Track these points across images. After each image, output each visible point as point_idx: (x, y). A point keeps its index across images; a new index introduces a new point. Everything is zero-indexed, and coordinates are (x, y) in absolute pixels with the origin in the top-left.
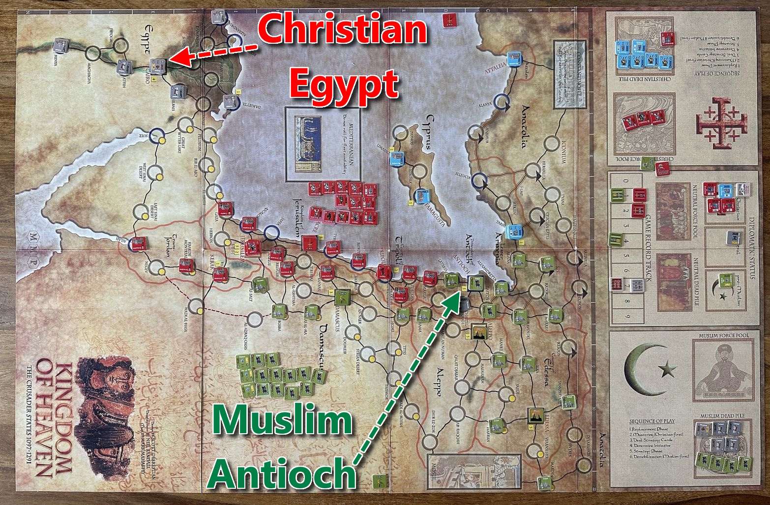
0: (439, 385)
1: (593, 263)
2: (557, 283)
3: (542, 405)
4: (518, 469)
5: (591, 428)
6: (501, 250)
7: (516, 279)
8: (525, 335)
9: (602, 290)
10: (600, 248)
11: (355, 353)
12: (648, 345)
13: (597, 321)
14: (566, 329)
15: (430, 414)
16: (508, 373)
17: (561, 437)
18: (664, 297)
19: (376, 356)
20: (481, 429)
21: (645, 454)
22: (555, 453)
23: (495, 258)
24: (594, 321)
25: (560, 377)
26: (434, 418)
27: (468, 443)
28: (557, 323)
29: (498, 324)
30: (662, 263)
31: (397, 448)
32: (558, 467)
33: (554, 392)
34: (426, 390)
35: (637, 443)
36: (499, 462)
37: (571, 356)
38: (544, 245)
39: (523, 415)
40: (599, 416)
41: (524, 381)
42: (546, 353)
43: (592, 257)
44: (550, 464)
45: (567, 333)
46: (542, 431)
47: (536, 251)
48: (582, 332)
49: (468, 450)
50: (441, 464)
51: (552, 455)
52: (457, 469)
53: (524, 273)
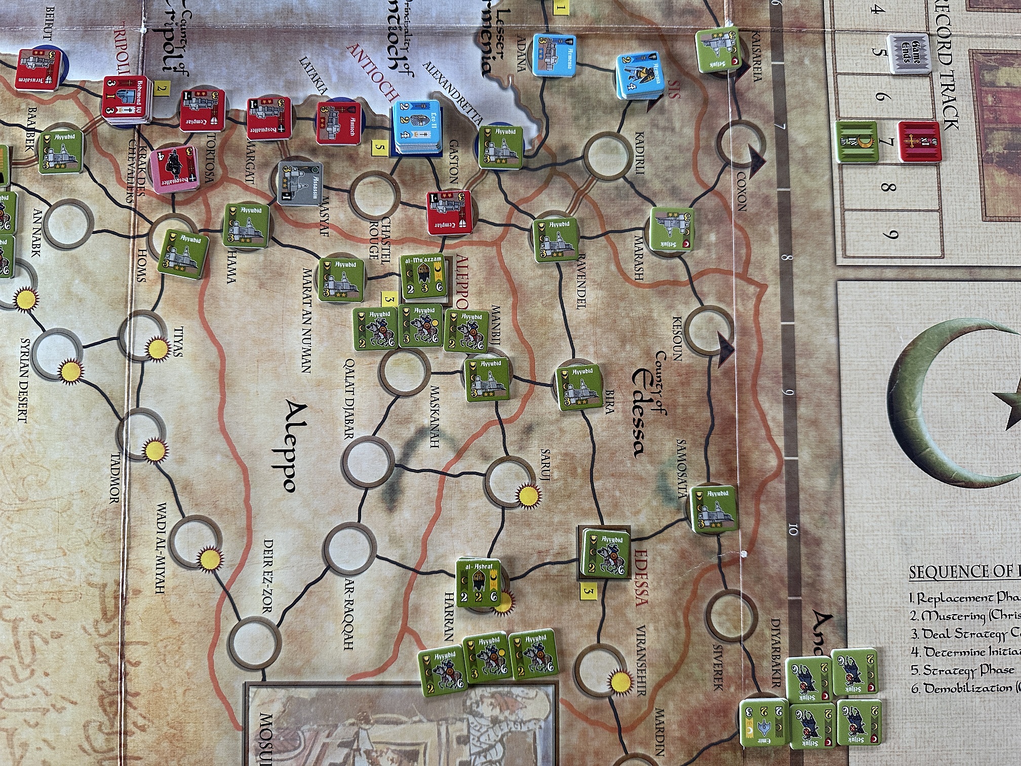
0: (290, 455)
1: (779, 72)
2: (673, 130)
3: (623, 516)
4: (546, 731)
5: (784, 595)
6: (500, 31)
7: (545, 119)
8: (571, 295)
9: (810, 152)
10: (800, 30)
11: (16, 352)
12: (958, 325)
13: (797, 248)
14: (701, 274)
15: (258, 550)
16: (516, 416)
17: (687, 625)
18: (1000, 178)
19: (84, 362)
20: (425, 600)
21: (961, 679)
22: (668, 678)
23: (478, 54)
24: (786, 247)
25: (679, 425)
26: (269, 564)
27: (383, 646)
28: (672, 256)
29: (488, 261)
30: (988, 77)
31: (145, 663)
32: (681, 725)
33: (663, 476)
34: (244, 470)
35: (932, 642)
36: (486, 710)
37: (716, 359)
38: (632, 15)
39: (563, 549)
40: (810, 555)
41: (567, 438)
42: (637, 352)
43: (778, 51)
44: (654, 714)
45: (706, 286)
46: (627, 604)
47: (607, 36)
48: (751, 282)
49: (381, 670)
50: (290, 714)
51: (659, 686)
52: (343, 732)
53: (569, 100)
